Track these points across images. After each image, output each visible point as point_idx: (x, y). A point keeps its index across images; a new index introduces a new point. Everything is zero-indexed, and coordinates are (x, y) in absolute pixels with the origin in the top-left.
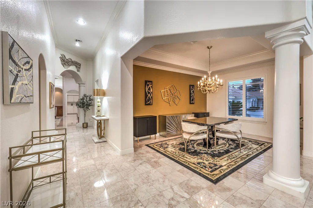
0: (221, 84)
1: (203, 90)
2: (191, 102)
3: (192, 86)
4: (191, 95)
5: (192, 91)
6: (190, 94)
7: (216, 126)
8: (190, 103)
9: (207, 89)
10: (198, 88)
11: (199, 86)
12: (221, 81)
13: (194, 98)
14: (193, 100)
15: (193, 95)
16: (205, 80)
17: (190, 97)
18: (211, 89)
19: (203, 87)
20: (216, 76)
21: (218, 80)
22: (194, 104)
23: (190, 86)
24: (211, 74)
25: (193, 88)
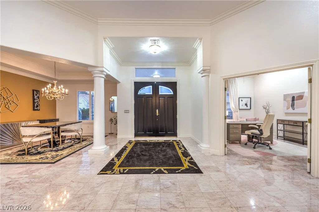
0: (67, 93)
1: (48, 98)
2: (35, 108)
3: (36, 91)
4: (35, 101)
5: (36, 97)
6: (34, 99)
7: (61, 128)
8: (34, 110)
9: (52, 97)
10: (43, 95)
11: (43, 92)
12: (67, 91)
13: (39, 105)
14: (37, 106)
15: (38, 101)
16: (50, 88)
17: (34, 103)
18: (56, 96)
19: (48, 94)
20: (62, 86)
21: (64, 90)
22: (39, 110)
23: (33, 91)
24: (56, 83)
25: (38, 93)
